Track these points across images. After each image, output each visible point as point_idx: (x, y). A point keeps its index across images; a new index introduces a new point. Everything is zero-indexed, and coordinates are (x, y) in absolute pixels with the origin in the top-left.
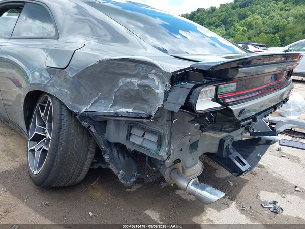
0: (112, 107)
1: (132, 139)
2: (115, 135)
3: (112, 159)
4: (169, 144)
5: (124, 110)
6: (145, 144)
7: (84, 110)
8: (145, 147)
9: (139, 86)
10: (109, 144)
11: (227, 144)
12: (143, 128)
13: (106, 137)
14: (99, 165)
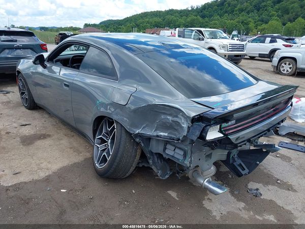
0: (154, 131)
1: (167, 152)
2: (156, 148)
3: (154, 162)
4: (191, 157)
5: (162, 134)
6: (176, 156)
7: (137, 132)
8: (175, 157)
9: (172, 121)
10: (151, 153)
11: (233, 155)
12: (174, 146)
13: (150, 149)
14: (143, 164)
